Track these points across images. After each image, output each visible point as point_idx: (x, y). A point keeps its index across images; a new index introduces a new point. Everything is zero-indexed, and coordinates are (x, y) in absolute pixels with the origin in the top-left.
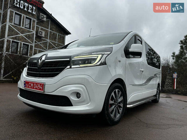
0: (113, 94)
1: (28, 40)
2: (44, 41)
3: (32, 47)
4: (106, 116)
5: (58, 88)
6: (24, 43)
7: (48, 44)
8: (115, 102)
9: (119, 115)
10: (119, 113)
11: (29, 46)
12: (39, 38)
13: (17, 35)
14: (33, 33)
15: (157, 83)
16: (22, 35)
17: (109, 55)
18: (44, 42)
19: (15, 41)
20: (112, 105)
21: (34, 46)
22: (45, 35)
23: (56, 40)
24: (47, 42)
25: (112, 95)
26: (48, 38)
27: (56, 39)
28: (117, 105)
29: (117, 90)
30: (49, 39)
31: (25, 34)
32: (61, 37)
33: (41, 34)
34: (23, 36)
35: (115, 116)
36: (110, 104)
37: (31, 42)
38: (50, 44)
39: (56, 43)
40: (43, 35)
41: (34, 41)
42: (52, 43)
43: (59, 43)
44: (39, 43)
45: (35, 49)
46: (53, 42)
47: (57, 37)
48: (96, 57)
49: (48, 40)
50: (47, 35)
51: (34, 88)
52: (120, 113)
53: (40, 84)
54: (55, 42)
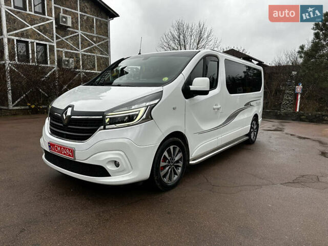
0: (166, 153)
1: (44, 36)
2: (71, 34)
3: (52, 48)
4: (156, 181)
5: (92, 156)
6: (38, 42)
7: (80, 40)
8: (169, 162)
9: (176, 176)
10: (175, 173)
11: (48, 47)
12: (62, 29)
13: (24, 27)
14: (51, 21)
15: (252, 115)
16: (33, 27)
17: (156, 104)
18: (73, 35)
19: (22, 39)
20: (164, 167)
21: (55, 47)
22: (73, 23)
23: (94, 31)
24: (78, 35)
25: (165, 156)
26: (79, 27)
27: (94, 28)
28: (173, 165)
29: (171, 147)
30: (81, 30)
31: (37, 25)
32: (101, 24)
33: (65, 22)
34: (35, 29)
35: (170, 178)
36: (162, 167)
37: (50, 40)
38: (83, 39)
39: (94, 37)
40: (69, 24)
41: (55, 36)
42: (87, 36)
43: (100, 36)
44: (63, 39)
45: (58, 51)
46: (88, 34)
47: (95, 25)
48: (137, 113)
49: (80, 32)
50: (77, 22)
51: (61, 153)
52: (178, 174)
53: (69, 150)
54: (91, 34)
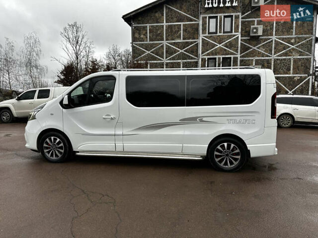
1: (230, 50)
2: (264, 42)
3: (236, 59)
6: (224, 56)
7: (273, 45)
8: (51, 146)
10: (57, 155)
11: (232, 59)
16: (221, 45)
17: (39, 111)
19: (212, 57)
20: (47, 148)
21: (239, 57)
22: (264, 31)
23: (292, 32)
25: (47, 141)
26: (274, 33)
27: (292, 29)
30: (276, 35)
31: (225, 43)
33: (256, 32)
36: (44, 146)
37: (235, 53)
38: (277, 43)
39: (292, 38)
42: (283, 39)
43: (301, 36)
44: (255, 48)
46: (285, 37)
47: (294, 25)
49: (274, 38)
52: (60, 156)
54: (289, 36)
